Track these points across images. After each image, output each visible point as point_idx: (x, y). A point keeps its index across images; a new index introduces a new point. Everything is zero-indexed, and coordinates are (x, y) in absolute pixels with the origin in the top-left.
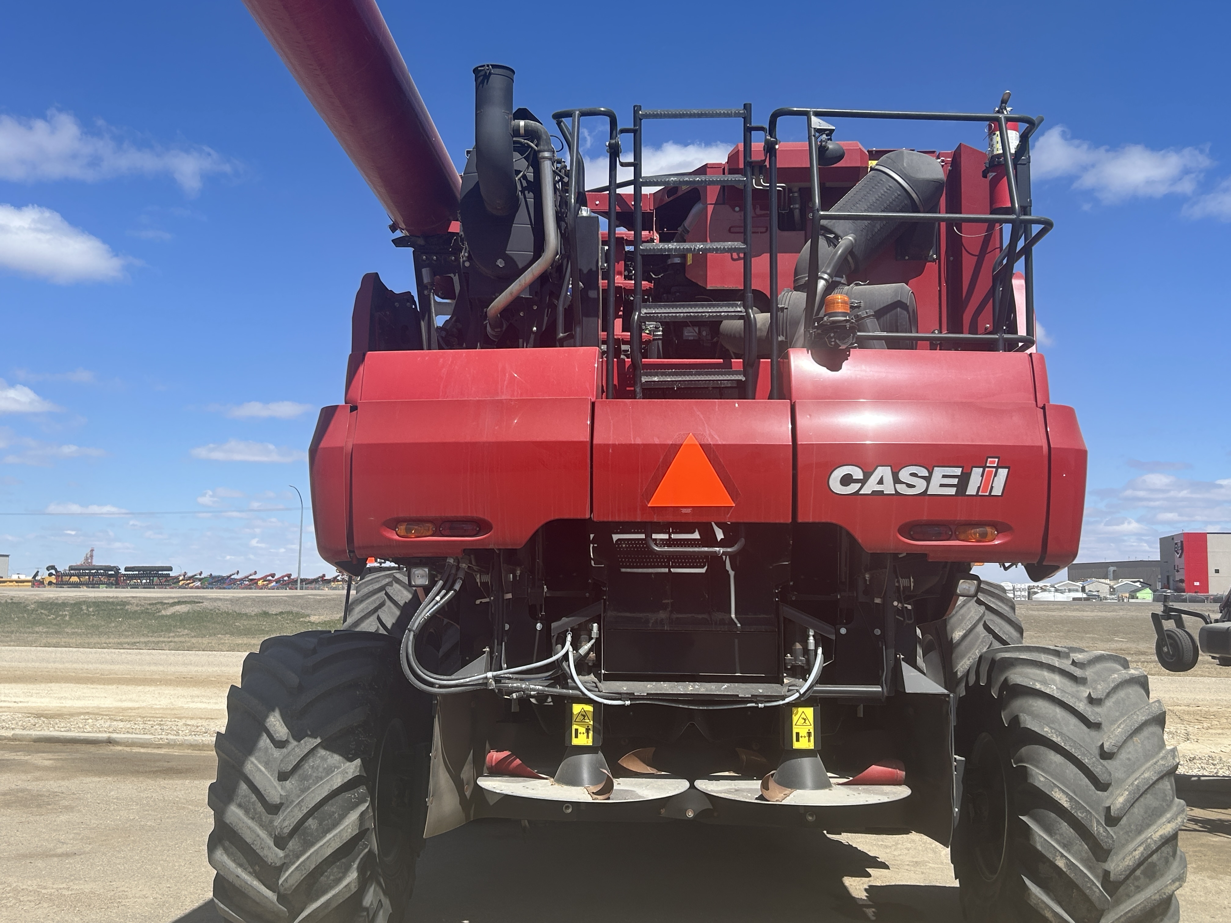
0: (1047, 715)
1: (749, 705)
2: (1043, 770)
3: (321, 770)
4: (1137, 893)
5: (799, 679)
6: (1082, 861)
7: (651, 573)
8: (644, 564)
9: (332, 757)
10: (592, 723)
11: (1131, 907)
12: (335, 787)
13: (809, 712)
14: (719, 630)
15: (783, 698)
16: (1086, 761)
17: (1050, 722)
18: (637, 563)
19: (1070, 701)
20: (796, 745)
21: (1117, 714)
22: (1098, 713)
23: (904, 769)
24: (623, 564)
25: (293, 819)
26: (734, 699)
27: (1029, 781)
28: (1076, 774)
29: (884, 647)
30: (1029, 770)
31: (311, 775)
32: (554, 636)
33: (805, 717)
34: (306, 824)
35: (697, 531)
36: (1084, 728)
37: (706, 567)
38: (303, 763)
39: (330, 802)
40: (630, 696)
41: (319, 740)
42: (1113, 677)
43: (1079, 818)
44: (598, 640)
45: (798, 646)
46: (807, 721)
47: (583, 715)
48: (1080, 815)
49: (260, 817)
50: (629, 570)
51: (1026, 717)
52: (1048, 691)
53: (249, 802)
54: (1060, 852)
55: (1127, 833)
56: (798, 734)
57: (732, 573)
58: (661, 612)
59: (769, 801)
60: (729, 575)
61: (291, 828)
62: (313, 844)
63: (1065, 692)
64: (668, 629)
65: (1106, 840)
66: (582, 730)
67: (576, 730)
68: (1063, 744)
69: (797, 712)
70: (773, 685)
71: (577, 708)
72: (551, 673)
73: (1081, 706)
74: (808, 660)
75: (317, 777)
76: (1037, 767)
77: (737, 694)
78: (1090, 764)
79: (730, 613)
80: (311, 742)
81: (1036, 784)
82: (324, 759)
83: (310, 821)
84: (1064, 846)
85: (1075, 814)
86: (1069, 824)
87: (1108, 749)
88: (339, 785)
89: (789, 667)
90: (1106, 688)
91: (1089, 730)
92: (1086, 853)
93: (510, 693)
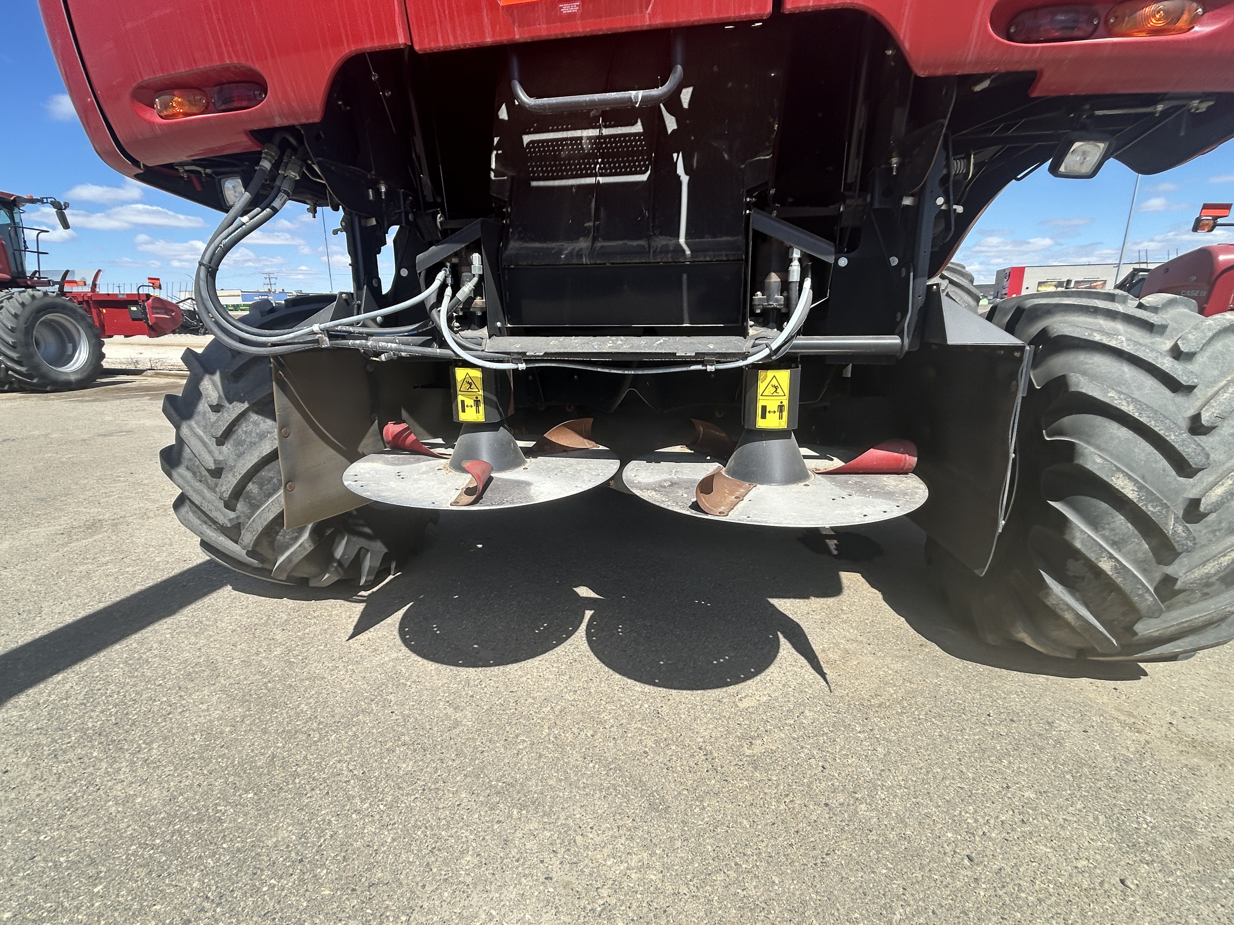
0: (1109, 376)
1: (693, 368)
2: (1098, 447)
3: (254, 435)
4: (1202, 600)
5: (772, 328)
6: (1137, 563)
7: (571, 187)
8: (562, 174)
9: (264, 422)
10: (481, 392)
11: (1191, 618)
12: (264, 454)
13: (783, 377)
14: (659, 260)
15: (745, 356)
16: (1171, 438)
17: (1116, 384)
18: (553, 172)
19: (1149, 356)
20: (761, 424)
21: (1216, 373)
22: (1192, 372)
23: (916, 454)
24: (534, 175)
25: (229, 485)
26: (670, 360)
27: (1076, 462)
28: (1149, 454)
29: (912, 274)
30: (1078, 447)
31: (245, 440)
32: (420, 273)
33: (777, 384)
34: (248, 488)
35: (639, 121)
36: (1167, 392)
37: (649, 172)
38: (236, 428)
39: (266, 468)
40: (522, 356)
41: (246, 405)
42: (1207, 323)
43: (1149, 513)
44: (481, 277)
45: (774, 278)
46: (779, 390)
47: (468, 383)
48: (1151, 509)
49: (206, 480)
50: (542, 183)
51: (1080, 378)
52: (1113, 343)
53: (194, 465)
54: (1109, 553)
55: (1214, 532)
56: (764, 408)
57: (685, 179)
58: (581, 239)
59: (707, 514)
60: (680, 183)
61: (229, 493)
62: (258, 507)
63: (1141, 344)
64: (588, 263)
65: (1184, 542)
66: (469, 402)
67: (463, 402)
68: (1136, 415)
69: (766, 377)
70: (731, 337)
71: (460, 374)
72: (417, 325)
73: (1167, 364)
74: (788, 300)
75: (251, 443)
76: (1088, 443)
77: (675, 351)
78: (1177, 442)
79: (678, 236)
80: (241, 407)
81: (1089, 466)
82: (256, 424)
83: (250, 486)
84: (1114, 544)
85: (1144, 508)
86: (1128, 519)
87: (1208, 421)
88: (269, 451)
89: (758, 311)
90: (1202, 338)
91: (1173, 395)
92: (1144, 553)
93: (378, 354)
